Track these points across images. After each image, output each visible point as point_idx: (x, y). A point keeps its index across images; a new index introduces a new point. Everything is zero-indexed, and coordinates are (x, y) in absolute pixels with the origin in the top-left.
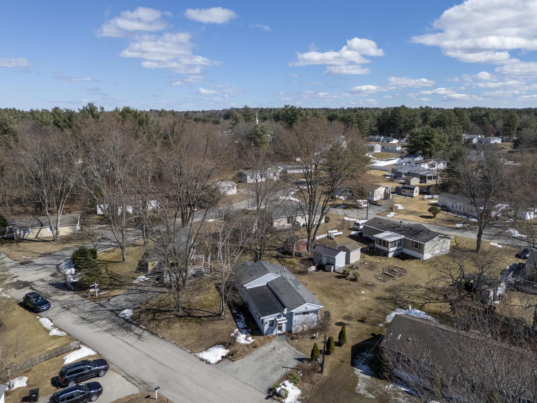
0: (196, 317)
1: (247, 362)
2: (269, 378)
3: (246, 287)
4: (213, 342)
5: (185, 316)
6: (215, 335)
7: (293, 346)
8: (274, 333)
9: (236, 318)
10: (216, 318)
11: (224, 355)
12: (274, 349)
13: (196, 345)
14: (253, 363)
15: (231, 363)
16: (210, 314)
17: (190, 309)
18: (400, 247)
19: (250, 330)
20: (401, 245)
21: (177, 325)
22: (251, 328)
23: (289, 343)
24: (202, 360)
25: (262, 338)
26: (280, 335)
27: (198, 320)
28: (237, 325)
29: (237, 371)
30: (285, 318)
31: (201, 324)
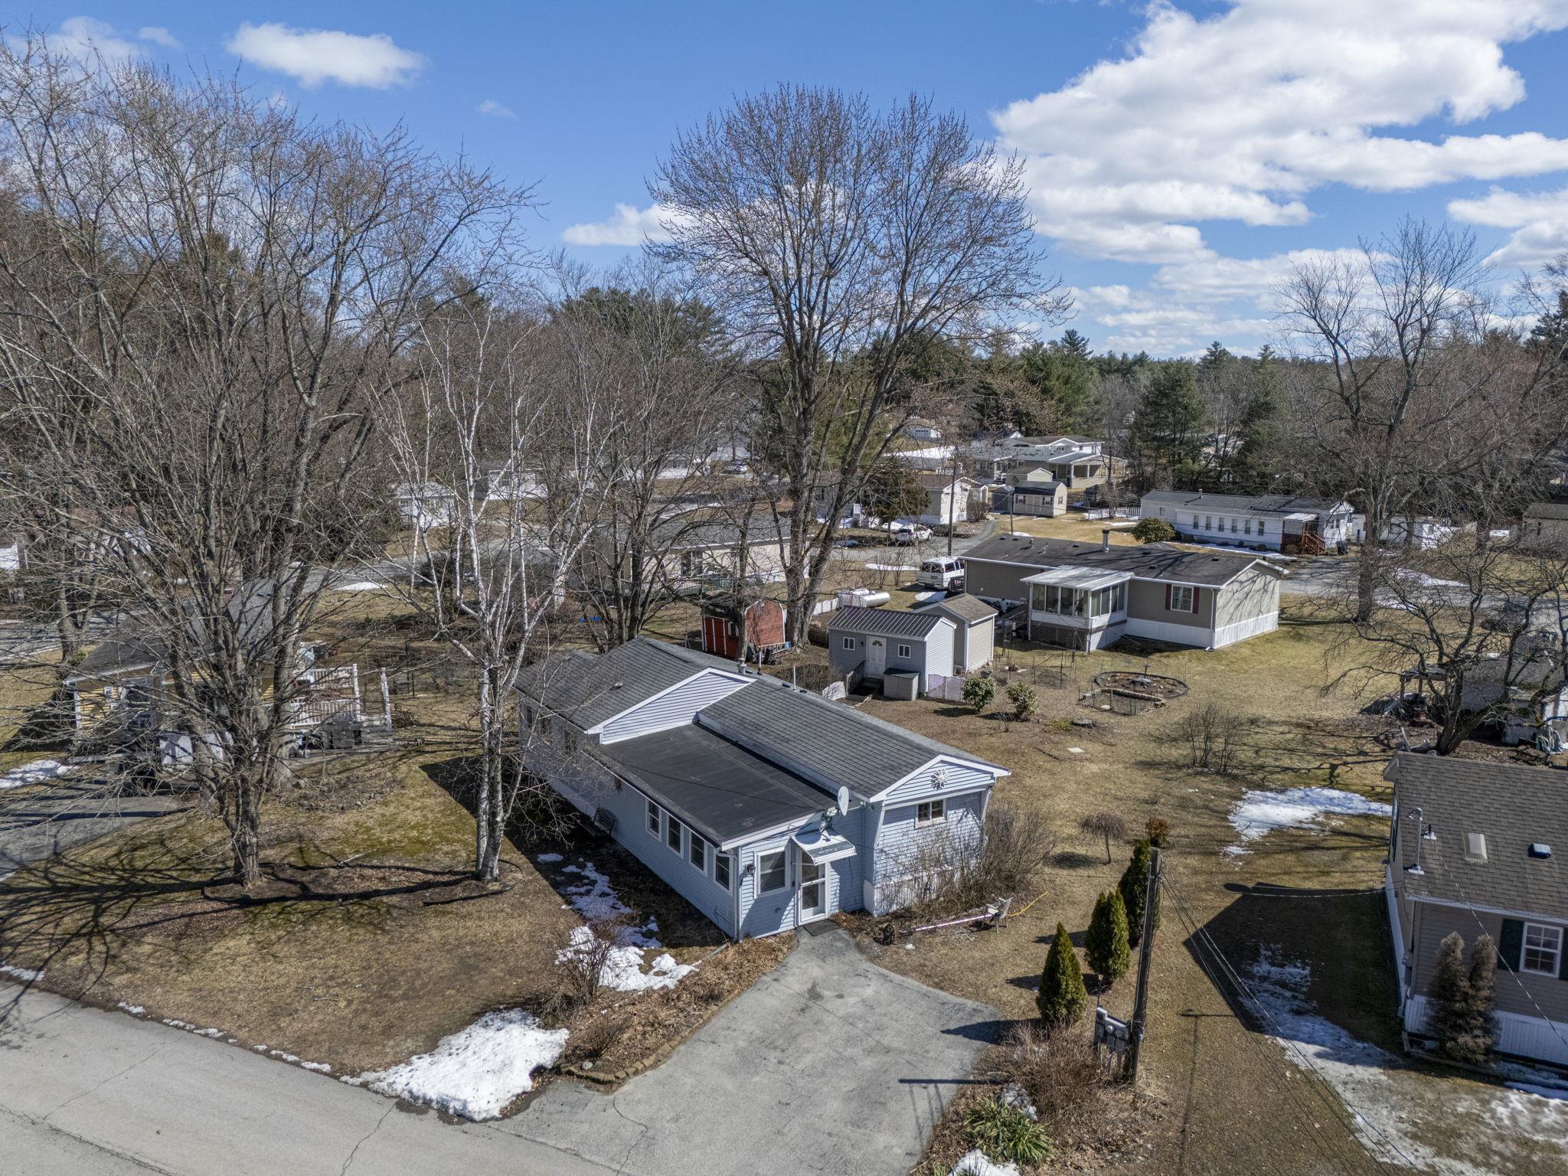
0: (346, 897)
1: (690, 1081)
2: (856, 1156)
3: (597, 736)
4: (466, 1004)
5: (284, 899)
6: (468, 968)
7: (904, 974)
8: (786, 925)
9: (559, 880)
10: (459, 891)
11: (547, 1057)
12: (814, 994)
13: (364, 1027)
14: (729, 1084)
15: (597, 1098)
16: (419, 877)
17: (307, 868)
18: (1120, 616)
19: (653, 926)
20: (1122, 608)
21: (239, 943)
22: (658, 917)
23: (874, 959)
24: (412, 1105)
25: (730, 954)
26: (812, 929)
27: (359, 911)
28: (579, 911)
29: (647, 1138)
30: (838, 839)
31: (379, 927)
